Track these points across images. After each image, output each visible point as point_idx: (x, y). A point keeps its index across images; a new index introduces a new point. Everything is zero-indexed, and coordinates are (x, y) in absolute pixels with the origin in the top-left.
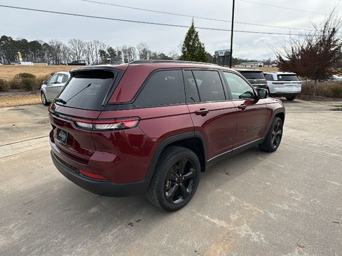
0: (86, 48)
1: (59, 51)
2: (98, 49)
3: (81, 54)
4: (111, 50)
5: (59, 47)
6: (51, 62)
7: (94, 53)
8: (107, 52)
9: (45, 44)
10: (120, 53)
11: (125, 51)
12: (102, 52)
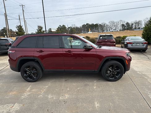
0: (116, 24)
1: (104, 27)
2: (121, 24)
3: (113, 27)
4: (128, 24)
5: (104, 25)
6: (101, 31)
7: (119, 26)
8: (125, 25)
9: (100, 25)
10: (132, 24)
11: (136, 23)
12: (123, 25)
